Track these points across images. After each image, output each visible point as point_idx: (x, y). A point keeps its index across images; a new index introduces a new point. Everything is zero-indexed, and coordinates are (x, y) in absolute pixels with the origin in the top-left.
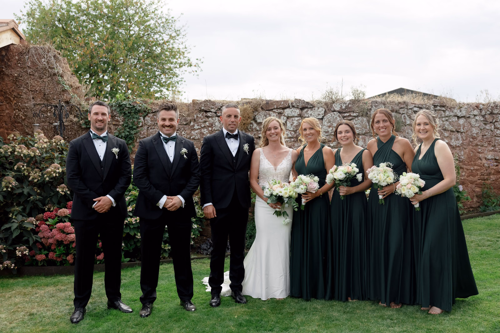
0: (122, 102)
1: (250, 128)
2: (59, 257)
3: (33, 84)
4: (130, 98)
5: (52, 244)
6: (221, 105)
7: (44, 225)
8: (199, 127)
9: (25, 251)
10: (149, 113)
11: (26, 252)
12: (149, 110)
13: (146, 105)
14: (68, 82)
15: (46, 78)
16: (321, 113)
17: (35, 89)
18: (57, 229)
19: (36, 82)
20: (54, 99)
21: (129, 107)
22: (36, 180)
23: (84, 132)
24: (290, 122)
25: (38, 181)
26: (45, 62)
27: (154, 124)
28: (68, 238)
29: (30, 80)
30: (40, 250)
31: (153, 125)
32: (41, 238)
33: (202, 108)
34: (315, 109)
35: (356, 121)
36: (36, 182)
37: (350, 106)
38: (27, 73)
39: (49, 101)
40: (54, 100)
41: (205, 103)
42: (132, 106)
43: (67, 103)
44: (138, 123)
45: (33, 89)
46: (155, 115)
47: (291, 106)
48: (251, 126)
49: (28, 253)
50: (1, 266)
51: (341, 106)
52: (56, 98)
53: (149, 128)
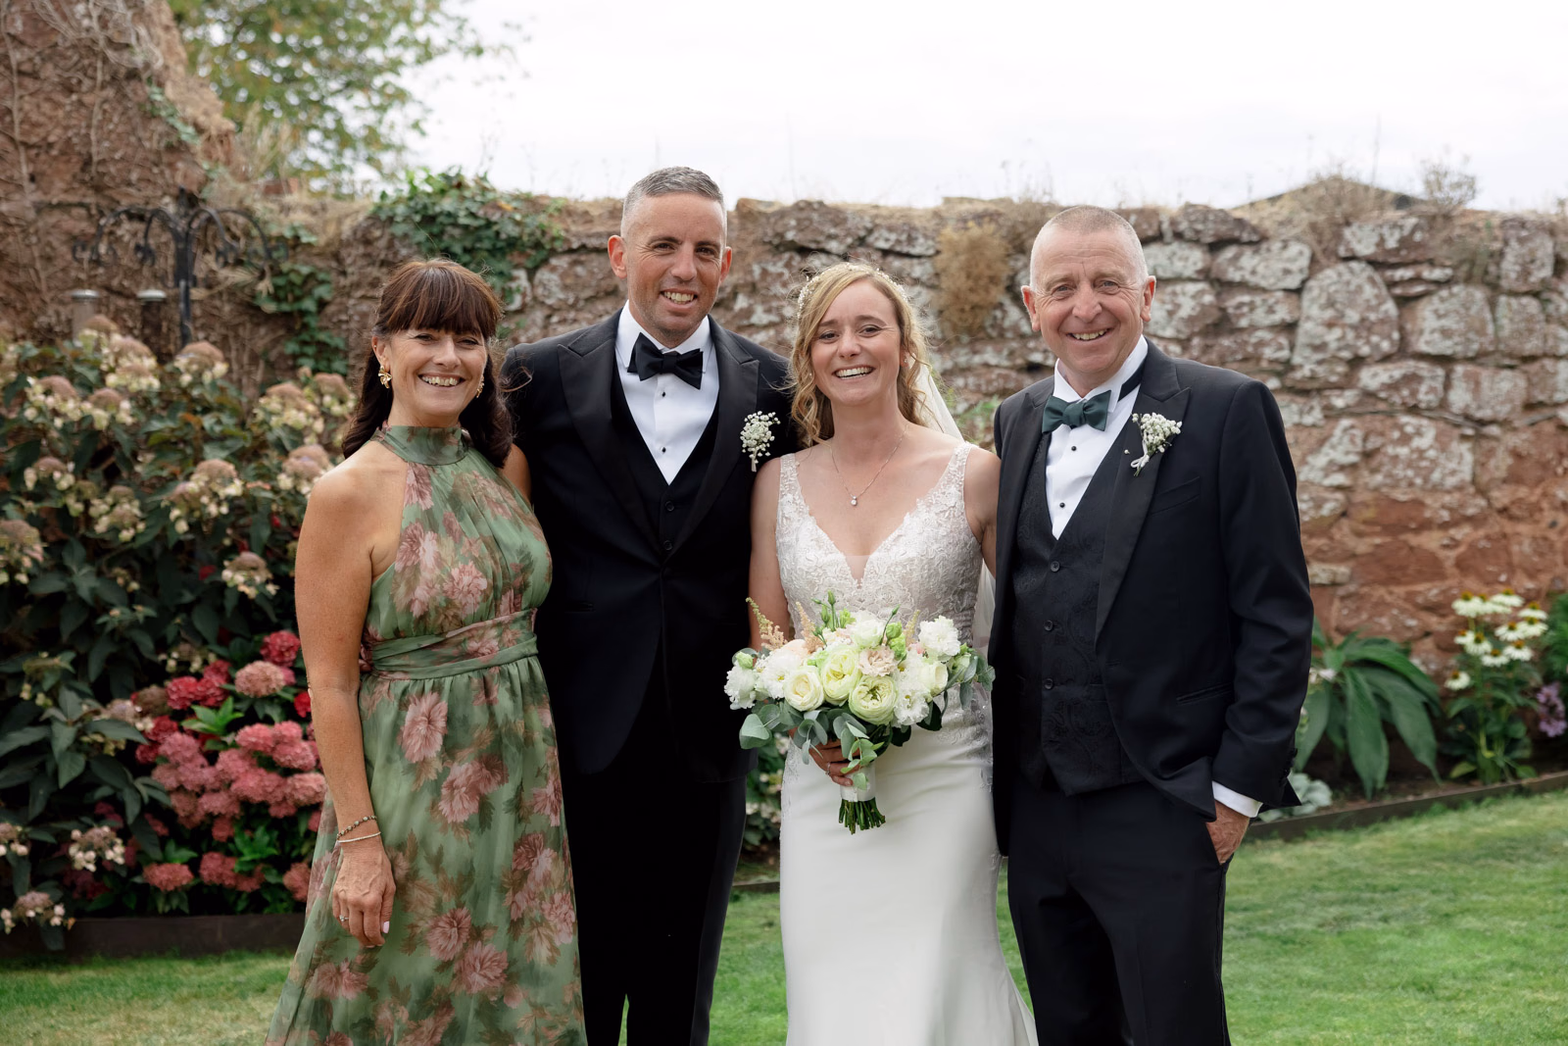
0: (434, 204)
1: (992, 326)
2: (250, 874)
3: (35, 117)
4: (467, 187)
5: (220, 816)
6: (869, 225)
7: (178, 736)
8: (774, 318)
9: (112, 846)
10: (553, 252)
11: (116, 854)
12: (554, 239)
13: (542, 219)
14: (190, 111)
15: (92, 90)
16: (1294, 267)
17: (45, 139)
18: (240, 752)
19: (46, 107)
20: (129, 184)
21: (466, 227)
22: (126, 535)
23: (262, 331)
24: (1163, 302)
25: (134, 539)
26: (89, 15)
27: (577, 300)
28: (295, 789)
29: (21, 97)
30: (163, 842)
31: (573, 306)
32: (169, 793)
33: (790, 236)
34: (1269, 250)
35: (1442, 300)
36: (126, 543)
37: (1418, 237)
38: (8, 67)
39: (108, 192)
40: (131, 190)
41: (803, 215)
42: (482, 222)
43: (190, 200)
44: (507, 294)
45: (34, 140)
46: (580, 263)
47: (1168, 236)
48: (995, 318)
49: (124, 855)
50: (6, 914)
51: (1382, 241)
52: (140, 180)
53: (555, 319)
